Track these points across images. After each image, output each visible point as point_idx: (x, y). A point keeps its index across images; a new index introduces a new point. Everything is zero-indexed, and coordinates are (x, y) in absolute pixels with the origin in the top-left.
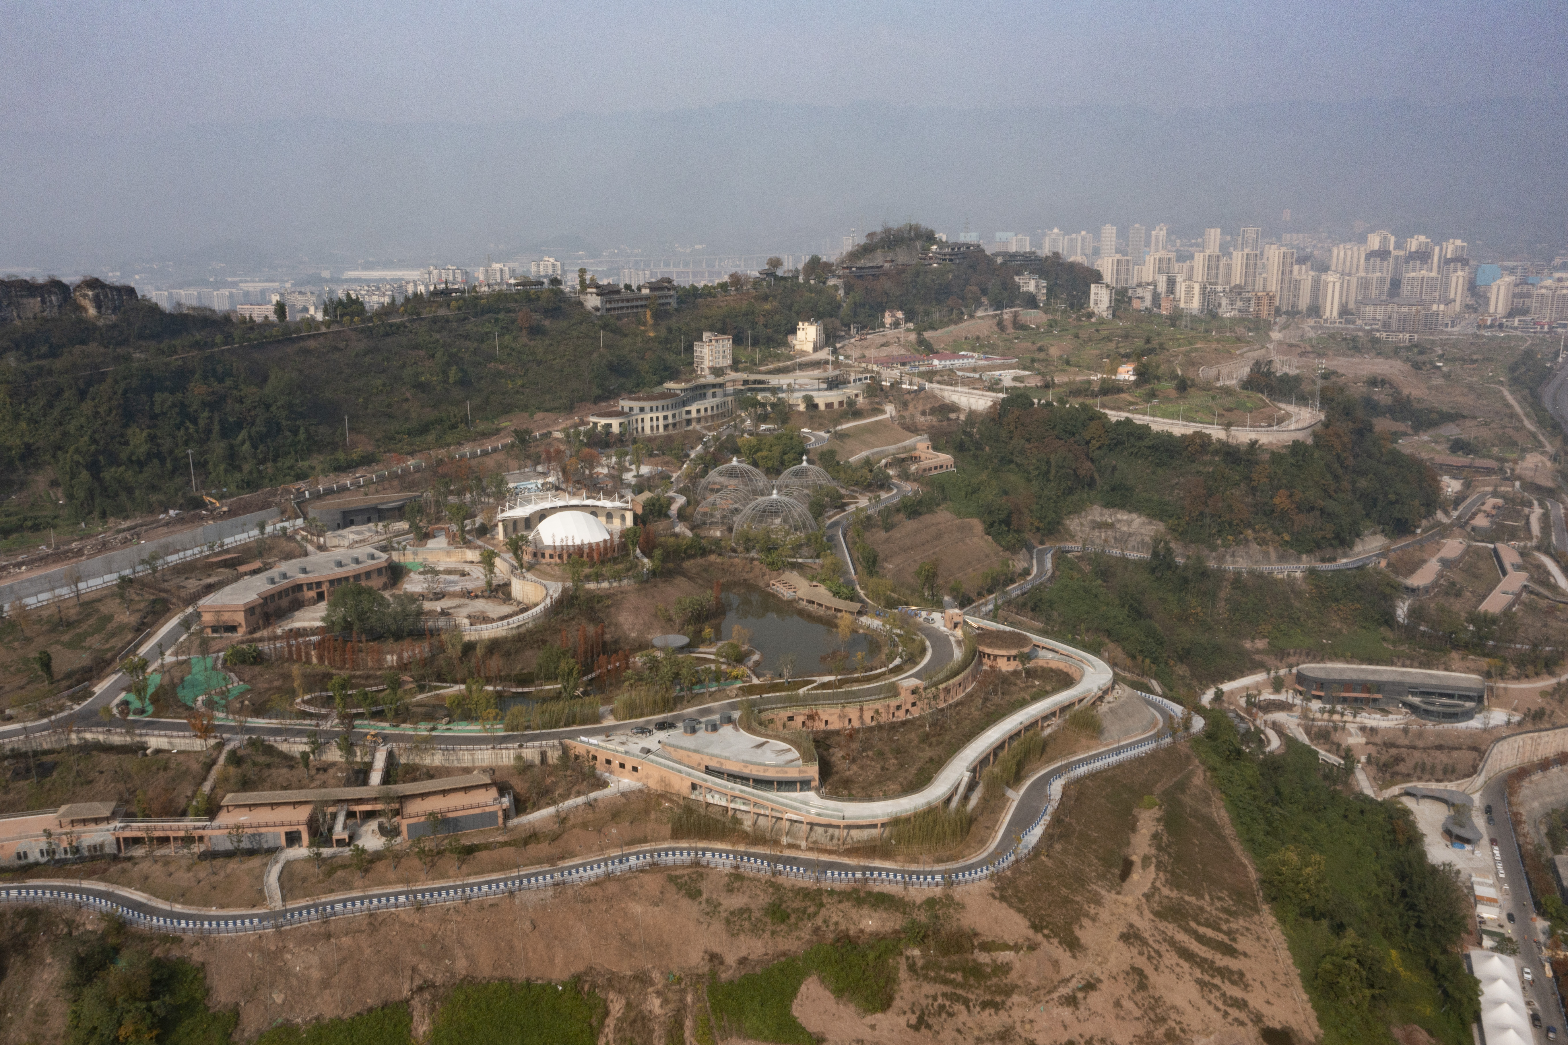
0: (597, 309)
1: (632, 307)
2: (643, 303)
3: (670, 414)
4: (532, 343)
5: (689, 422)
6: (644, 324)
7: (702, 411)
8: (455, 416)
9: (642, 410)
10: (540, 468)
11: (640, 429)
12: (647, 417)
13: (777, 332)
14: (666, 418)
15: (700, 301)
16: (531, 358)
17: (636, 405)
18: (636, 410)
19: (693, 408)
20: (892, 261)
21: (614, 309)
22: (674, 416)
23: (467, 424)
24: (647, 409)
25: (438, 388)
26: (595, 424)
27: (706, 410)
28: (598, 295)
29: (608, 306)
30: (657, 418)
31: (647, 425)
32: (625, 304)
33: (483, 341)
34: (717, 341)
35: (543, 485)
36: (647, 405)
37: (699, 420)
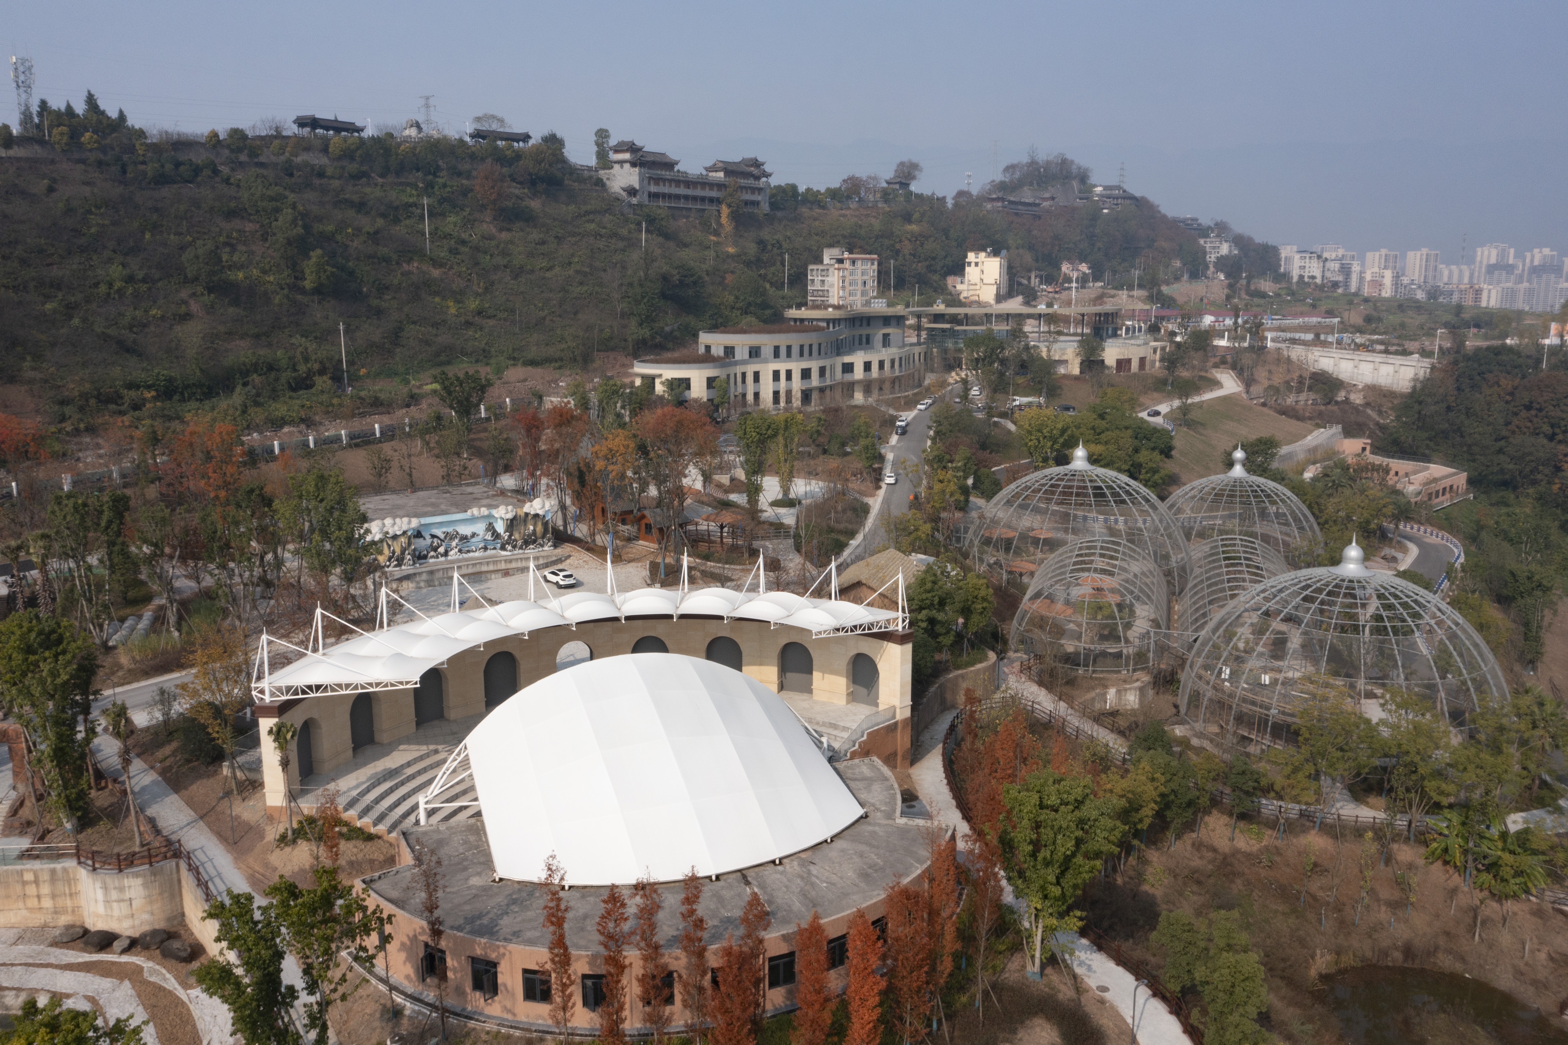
0: (632, 191)
1: (695, 199)
2: (714, 194)
3: (814, 365)
4: (504, 235)
5: (849, 388)
6: (717, 233)
7: (875, 367)
8: (306, 360)
9: (755, 353)
10: (508, 481)
11: (750, 397)
12: (767, 370)
13: (930, 269)
14: (806, 374)
15: (804, 210)
16: (500, 261)
17: (741, 342)
18: (741, 354)
19: (858, 359)
20: (1053, 198)
21: (664, 196)
22: (822, 371)
23: (337, 379)
24: (767, 351)
25: (277, 300)
26: (650, 381)
27: (881, 364)
28: (634, 164)
29: (653, 189)
30: (789, 374)
31: (767, 389)
32: (682, 191)
33: (397, 221)
34: (853, 262)
35: (512, 524)
36: (766, 341)
37: (868, 387)
